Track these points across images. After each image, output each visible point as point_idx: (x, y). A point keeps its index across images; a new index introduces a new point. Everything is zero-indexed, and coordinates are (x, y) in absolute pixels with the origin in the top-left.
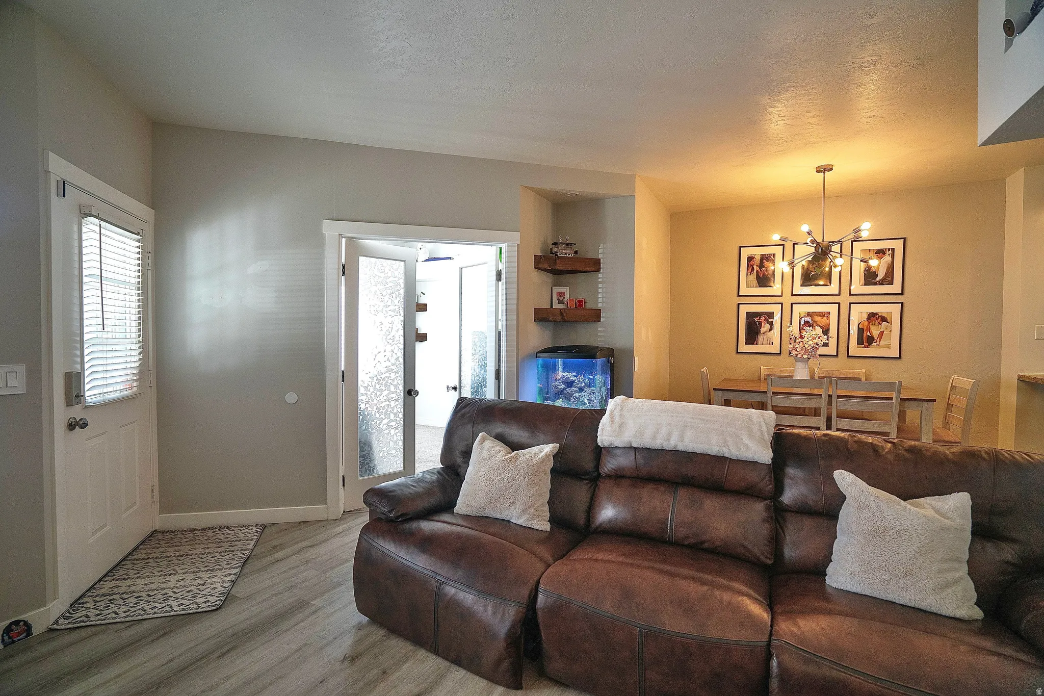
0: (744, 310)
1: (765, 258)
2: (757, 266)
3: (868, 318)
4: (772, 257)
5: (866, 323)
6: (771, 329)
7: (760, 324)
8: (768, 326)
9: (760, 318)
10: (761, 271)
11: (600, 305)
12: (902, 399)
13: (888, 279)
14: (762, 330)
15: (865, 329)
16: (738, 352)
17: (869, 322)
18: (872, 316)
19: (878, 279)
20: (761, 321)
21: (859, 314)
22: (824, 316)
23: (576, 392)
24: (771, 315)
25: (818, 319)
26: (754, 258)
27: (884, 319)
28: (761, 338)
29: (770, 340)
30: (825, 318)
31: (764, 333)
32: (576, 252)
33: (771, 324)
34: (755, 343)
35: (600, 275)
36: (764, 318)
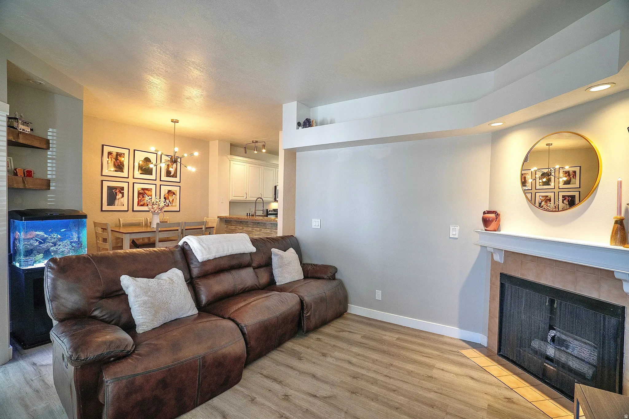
0: (106, 184)
1: (118, 155)
2: (114, 158)
3: (168, 193)
4: (123, 155)
5: (167, 195)
6: (123, 196)
7: (116, 193)
8: (121, 195)
9: (116, 190)
10: (116, 162)
11: (49, 177)
12: (206, 228)
13: (175, 176)
14: (117, 197)
15: (167, 197)
16: (102, 211)
17: (168, 195)
18: (169, 191)
19: (171, 174)
20: (116, 191)
21: (164, 190)
22: (149, 190)
23: (52, 246)
24: (122, 188)
25: (146, 192)
26: (112, 153)
27: (174, 194)
28: (116, 202)
29: (122, 202)
30: (150, 191)
31: (118, 199)
32: (32, 130)
33: (123, 194)
34: (113, 205)
35: (49, 153)
36: (118, 190)
